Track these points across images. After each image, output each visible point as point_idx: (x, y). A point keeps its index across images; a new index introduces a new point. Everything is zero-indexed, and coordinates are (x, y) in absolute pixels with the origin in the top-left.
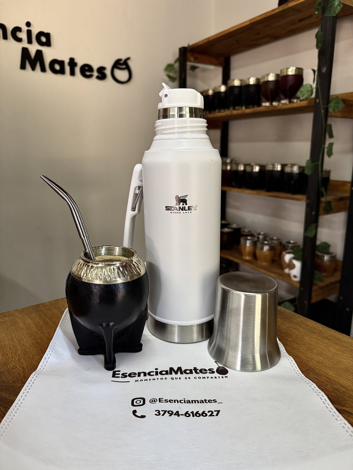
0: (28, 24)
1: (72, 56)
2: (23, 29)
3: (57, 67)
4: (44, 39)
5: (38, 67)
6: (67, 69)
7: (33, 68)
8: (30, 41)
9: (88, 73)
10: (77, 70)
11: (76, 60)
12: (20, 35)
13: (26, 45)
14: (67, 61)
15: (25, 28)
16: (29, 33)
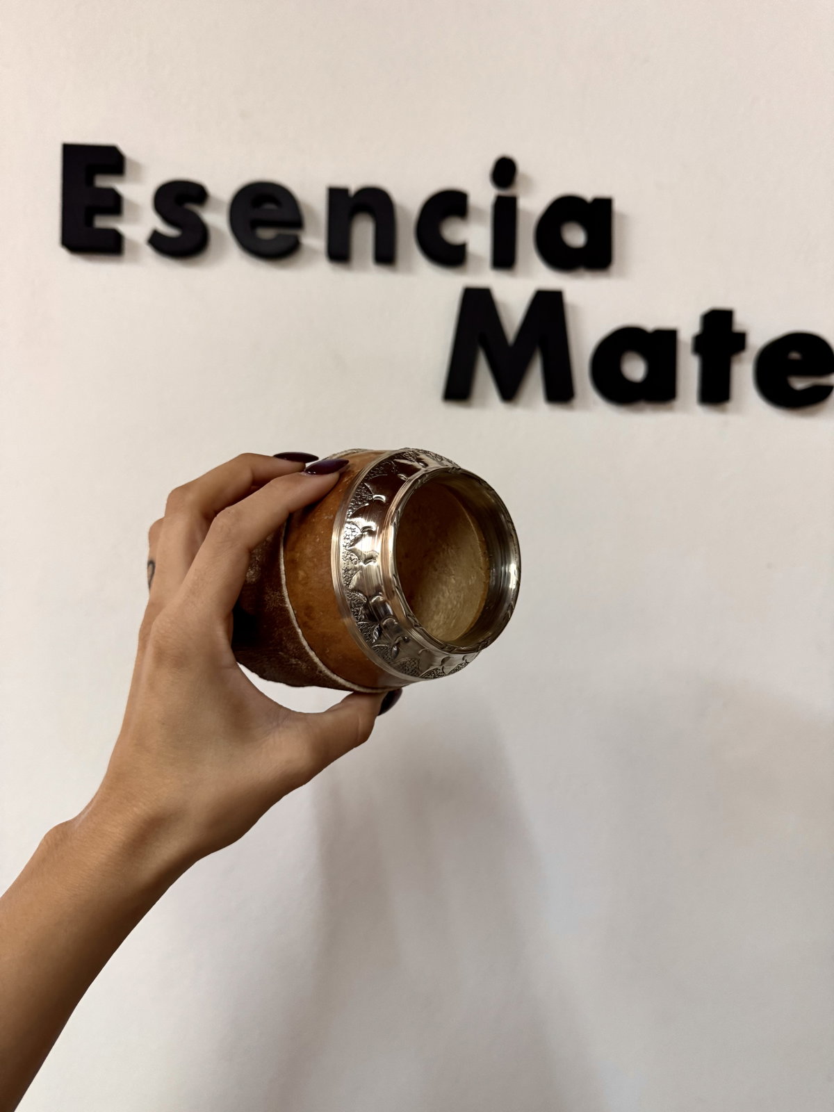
0: (504, 171)
1: (721, 304)
2: (473, 202)
3: (635, 369)
4: (576, 237)
5: (535, 381)
6: (689, 369)
7: (509, 391)
8: (504, 258)
9: (799, 384)
10: (743, 372)
11: (741, 322)
12: (455, 232)
13: (484, 277)
14: (688, 329)
15: (483, 195)
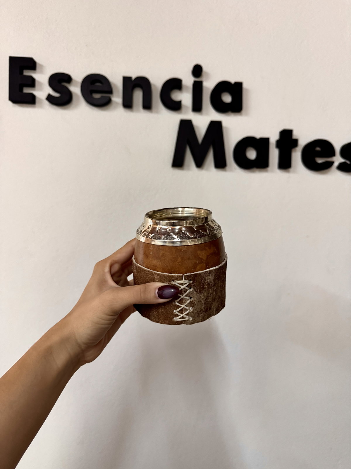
0: (197, 71)
1: (288, 126)
2: (184, 83)
3: (252, 154)
4: (227, 98)
5: (210, 159)
6: (274, 154)
7: (199, 163)
8: (197, 107)
9: (320, 161)
10: (297, 156)
11: (296, 135)
12: (177, 96)
13: (188, 115)
14: (274, 138)
15: (188, 81)
16: (198, 88)
